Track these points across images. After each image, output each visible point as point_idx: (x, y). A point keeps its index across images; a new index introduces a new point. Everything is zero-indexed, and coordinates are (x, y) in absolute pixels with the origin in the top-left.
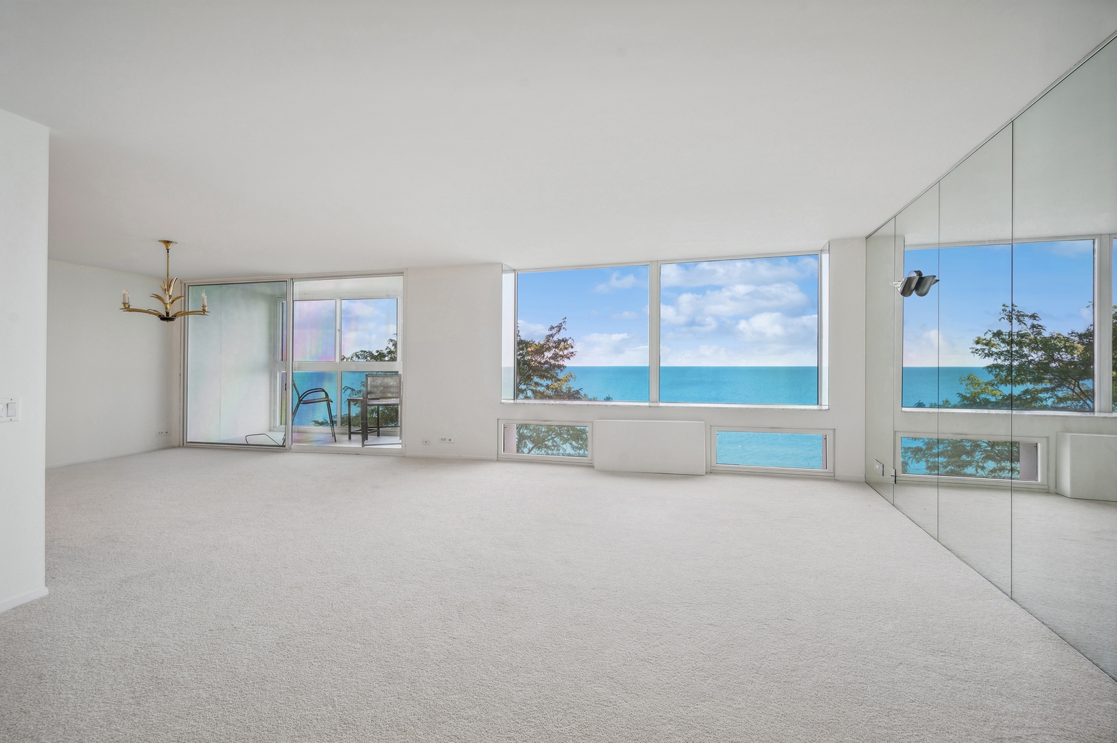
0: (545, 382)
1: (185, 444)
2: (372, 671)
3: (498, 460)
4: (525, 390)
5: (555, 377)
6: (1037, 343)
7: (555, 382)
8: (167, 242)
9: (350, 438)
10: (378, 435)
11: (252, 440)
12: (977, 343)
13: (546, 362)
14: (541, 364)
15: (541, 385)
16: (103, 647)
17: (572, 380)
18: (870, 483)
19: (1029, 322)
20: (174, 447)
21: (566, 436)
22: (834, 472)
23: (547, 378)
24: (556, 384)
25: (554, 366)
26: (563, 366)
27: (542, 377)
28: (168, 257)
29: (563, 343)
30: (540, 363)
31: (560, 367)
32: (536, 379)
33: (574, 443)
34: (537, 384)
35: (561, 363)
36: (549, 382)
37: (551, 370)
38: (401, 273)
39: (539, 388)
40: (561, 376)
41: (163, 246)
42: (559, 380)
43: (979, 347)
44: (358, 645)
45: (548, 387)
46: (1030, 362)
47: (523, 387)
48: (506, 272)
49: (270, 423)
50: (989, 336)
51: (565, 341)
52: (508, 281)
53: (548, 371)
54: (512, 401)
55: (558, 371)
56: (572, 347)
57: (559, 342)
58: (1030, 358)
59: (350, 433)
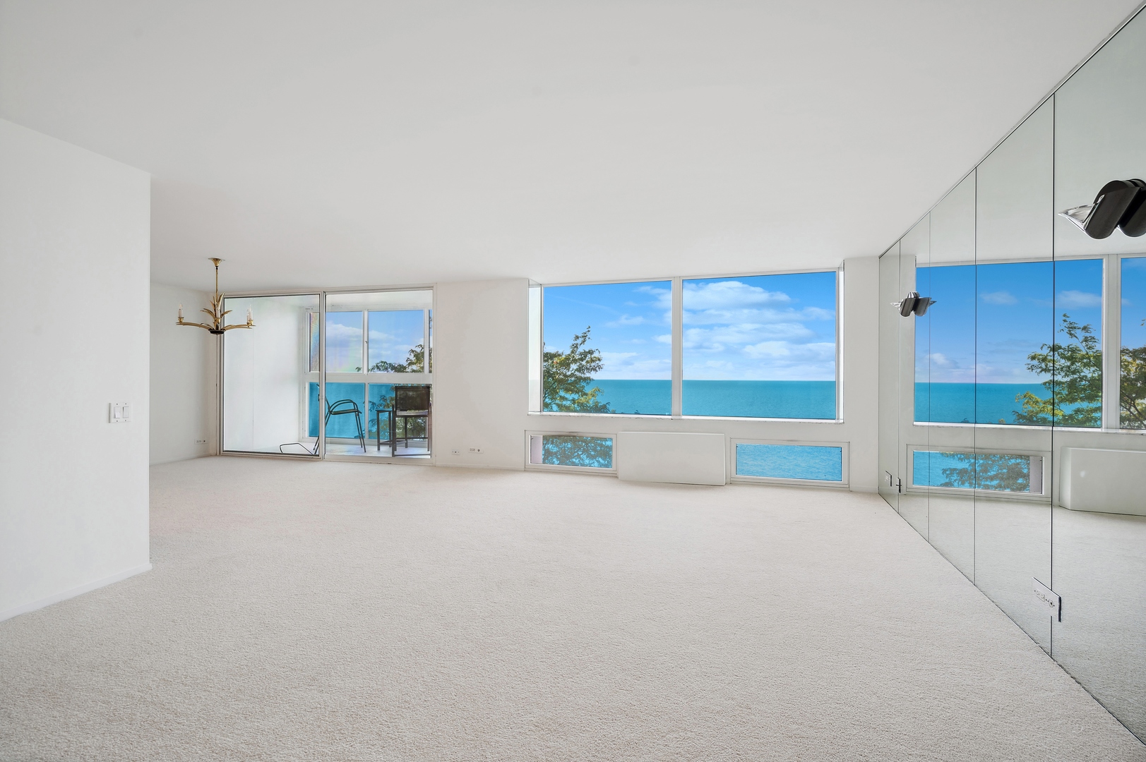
0: (570, 396)
1: (222, 452)
2: (432, 622)
3: (526, 470)
4: (550, 404)
5: (582, 391)
6: (1089, 358)
7: (582, 396)
8: (216, 260)
9: (379, 449)
10: (406, 447)
11: (286, 450)
12: (1033, 358)
13: (572, 375)
14: (567, 376)
15: (566, 399)
16: (214, 604)
17: (600, 394)
18: (882, 495)
19: (1081, 335)
20: (211, 456)
21: (593, 453)
22: (849, 484)
23: (573, 391)
24: (582, 398)
25: (580, 379)
26: (588, 379)
27: (567, 390)
28: (217, 273)
29: (589, 356)
30: (565, 376)
31: (587, 380)
32: (562, 393)
33: (600, 459)
34: (563, 398)
35: (587, 375)
36: (576, 396)
37: (577, 383)
38: (430, 288)
39: (564, 403)
40: (588, 390)
41: (212, 263)
42: (586, 394)
43: (1035, 362)
44: (418, 606)
45: (573, 401)
46: (1082, 379)
47: (548, 400)
48: (533, 286)
49: (299, 434)
50: (1046, 351)
51: (591, 352)
52: (535, 296)
53: (575, 385)
54: (539, 413)
55: (583, 384)
56: (599, 360)
57: (585, 354)
58: (1082, 374)
59: (379, 444)
